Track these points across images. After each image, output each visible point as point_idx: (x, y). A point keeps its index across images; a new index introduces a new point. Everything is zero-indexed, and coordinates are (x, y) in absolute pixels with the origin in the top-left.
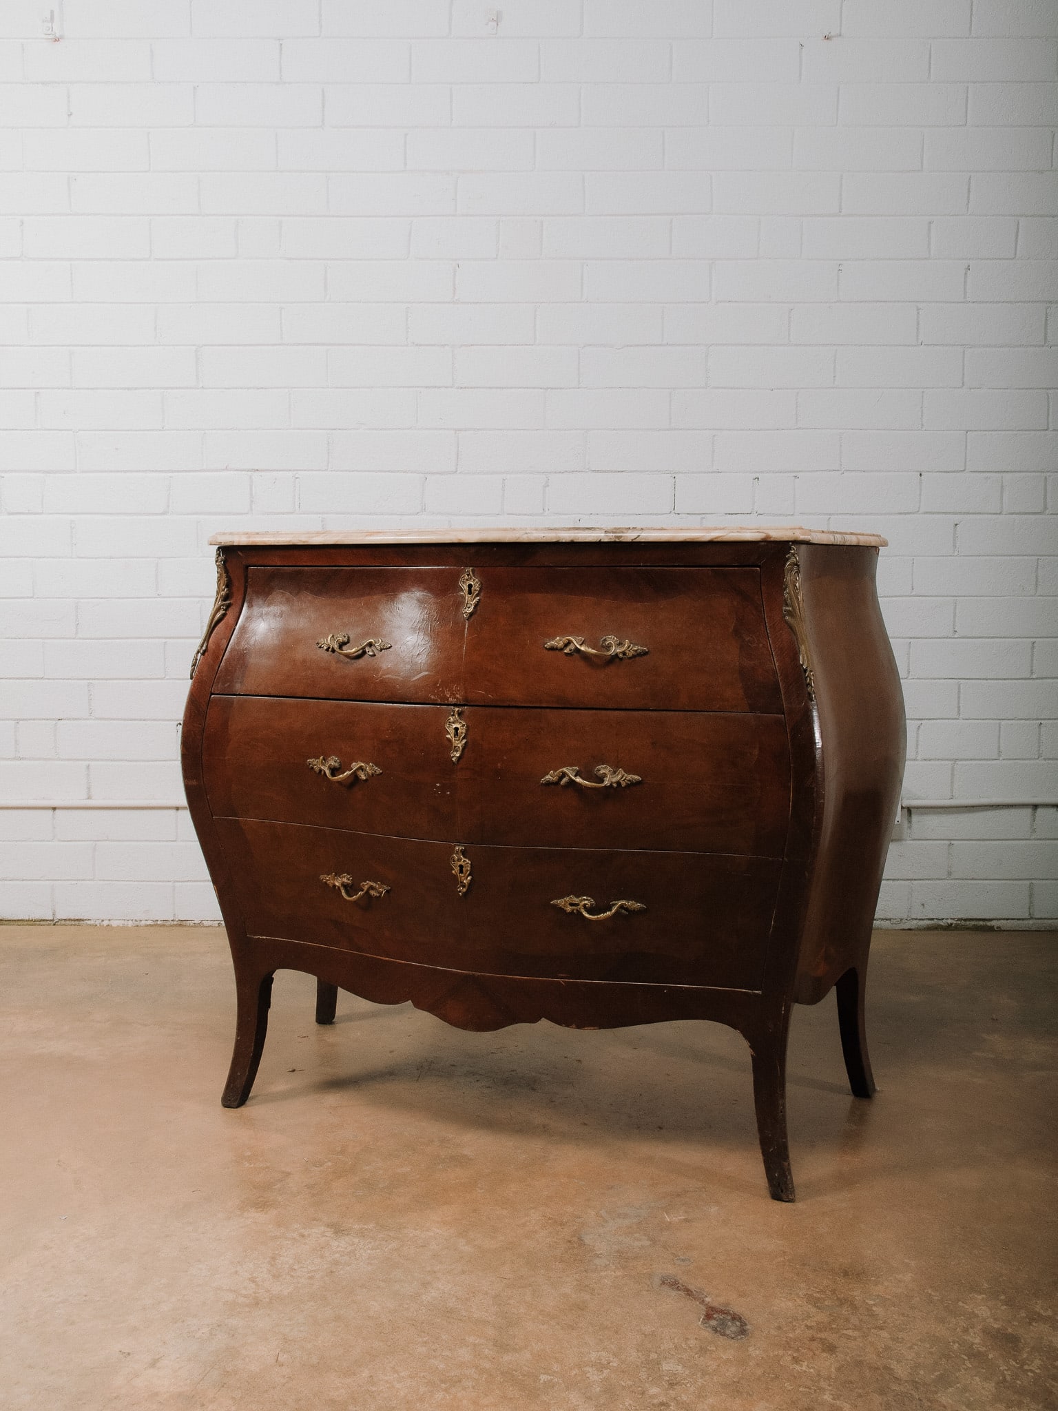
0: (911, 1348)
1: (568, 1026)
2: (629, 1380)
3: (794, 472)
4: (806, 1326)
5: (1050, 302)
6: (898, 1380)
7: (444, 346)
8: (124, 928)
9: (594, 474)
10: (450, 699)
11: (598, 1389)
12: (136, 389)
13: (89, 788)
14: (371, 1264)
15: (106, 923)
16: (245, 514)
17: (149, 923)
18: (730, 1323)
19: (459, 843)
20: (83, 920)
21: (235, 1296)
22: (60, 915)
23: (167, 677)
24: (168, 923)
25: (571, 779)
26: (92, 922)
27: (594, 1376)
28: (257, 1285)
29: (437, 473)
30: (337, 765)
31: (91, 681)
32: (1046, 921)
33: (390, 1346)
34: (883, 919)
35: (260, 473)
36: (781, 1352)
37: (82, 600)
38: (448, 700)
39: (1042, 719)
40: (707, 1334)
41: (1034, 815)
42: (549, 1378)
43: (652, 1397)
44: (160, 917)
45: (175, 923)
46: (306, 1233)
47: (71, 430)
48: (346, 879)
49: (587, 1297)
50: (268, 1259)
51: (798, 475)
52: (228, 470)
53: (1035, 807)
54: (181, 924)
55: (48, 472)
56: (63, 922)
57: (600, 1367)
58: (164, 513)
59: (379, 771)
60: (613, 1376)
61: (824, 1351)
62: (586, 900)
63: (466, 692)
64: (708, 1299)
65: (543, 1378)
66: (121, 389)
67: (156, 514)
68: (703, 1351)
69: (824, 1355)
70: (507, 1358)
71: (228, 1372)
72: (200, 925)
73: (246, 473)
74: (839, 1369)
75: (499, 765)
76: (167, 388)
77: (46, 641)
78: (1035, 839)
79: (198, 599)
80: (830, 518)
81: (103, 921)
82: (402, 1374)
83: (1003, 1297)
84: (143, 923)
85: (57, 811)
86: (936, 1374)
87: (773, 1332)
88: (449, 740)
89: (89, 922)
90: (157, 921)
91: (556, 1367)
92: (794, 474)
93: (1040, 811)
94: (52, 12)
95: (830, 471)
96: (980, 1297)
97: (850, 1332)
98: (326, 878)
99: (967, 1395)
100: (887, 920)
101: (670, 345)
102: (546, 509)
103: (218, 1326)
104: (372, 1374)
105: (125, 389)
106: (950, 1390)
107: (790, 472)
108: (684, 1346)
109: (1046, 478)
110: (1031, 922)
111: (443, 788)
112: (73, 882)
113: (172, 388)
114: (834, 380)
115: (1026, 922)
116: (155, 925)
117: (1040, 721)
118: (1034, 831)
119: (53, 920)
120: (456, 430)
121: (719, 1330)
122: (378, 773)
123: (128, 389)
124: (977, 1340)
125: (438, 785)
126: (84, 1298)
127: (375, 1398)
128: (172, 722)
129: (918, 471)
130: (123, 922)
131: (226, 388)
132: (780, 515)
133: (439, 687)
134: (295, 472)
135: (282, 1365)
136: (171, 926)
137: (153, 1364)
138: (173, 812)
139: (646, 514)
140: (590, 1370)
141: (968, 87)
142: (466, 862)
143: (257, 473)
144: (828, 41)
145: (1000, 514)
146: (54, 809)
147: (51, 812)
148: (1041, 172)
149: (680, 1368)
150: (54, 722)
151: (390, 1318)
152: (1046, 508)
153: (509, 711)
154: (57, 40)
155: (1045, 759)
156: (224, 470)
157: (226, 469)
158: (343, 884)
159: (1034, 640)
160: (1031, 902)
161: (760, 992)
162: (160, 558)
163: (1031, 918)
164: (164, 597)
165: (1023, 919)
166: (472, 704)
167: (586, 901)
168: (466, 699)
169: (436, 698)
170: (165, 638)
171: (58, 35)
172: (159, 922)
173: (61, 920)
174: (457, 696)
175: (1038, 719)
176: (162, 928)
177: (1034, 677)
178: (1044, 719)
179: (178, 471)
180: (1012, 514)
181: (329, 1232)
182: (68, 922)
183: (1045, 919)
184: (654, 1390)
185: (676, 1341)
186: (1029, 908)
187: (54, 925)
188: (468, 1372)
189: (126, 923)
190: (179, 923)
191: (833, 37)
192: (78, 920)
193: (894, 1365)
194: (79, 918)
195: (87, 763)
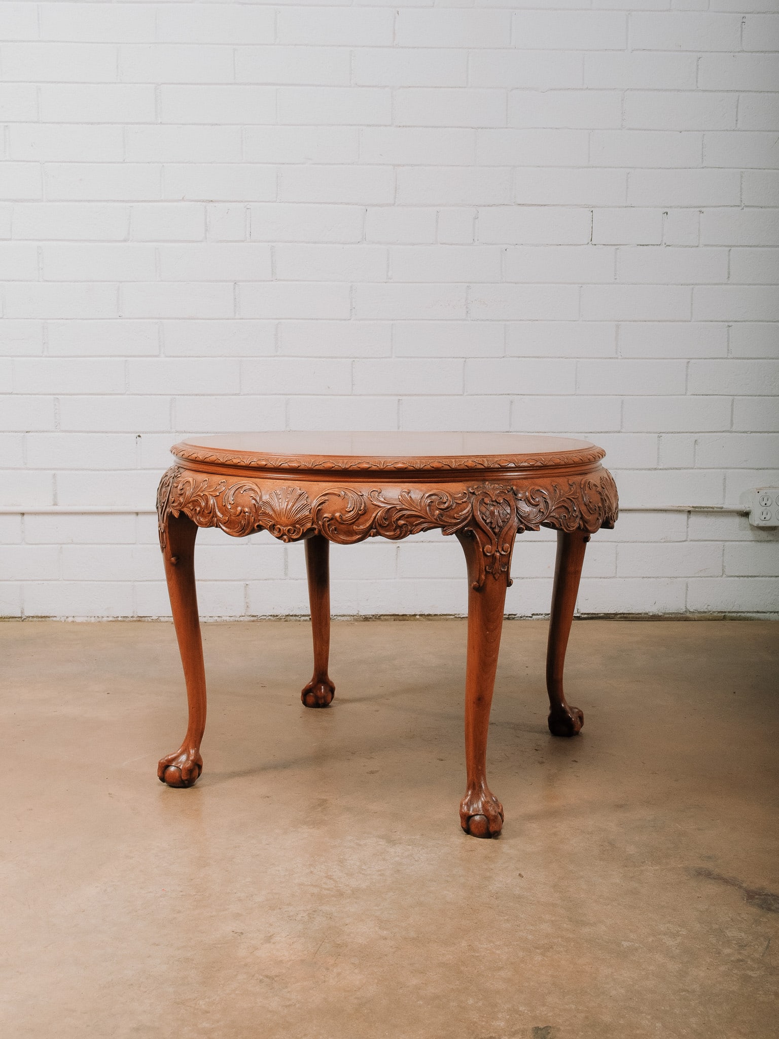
2: (703, 944)
3: (699, 207)
7: (385, 87)
8: (88, 624)
9: (519, 207)
11: (677, 951)
12: (99, 123)
13: (55, 495)
14: (432, 864)
15: (70, 619)
16: (200, 241)
17: (111, 619)
18: (772, 902)
20: (49, 617)
21: (319, 890)
22: (28, 613)
23: (127, 393)
24: (128, 619)
26: (58, 619)
27: (669, 942)
28: (334, 881)
29: (376, 205)
31: (57, 396)
33: (476, 923)
34: (771, 612)
35: (214, 204)
37: (48, 321)
40: (755, 910)
42: (630, 944)
43: (729, 955)
44: (121, 614)
45: (135, 619)
46: (362, 843)
47: (38, 162)
49: (637, 885)
50: (336, 862)
51: (703, 209)
52: (185, 201)
54: (140, 619)
55: (15, 201)
56: (30, 619)
57: (674, 936)
58: (125, 241)
60: (686, 941)
64: (744, 885)
65: (625, 944)
67: (116, 241)
68: (757, 922)
70: (585, 930)
71: (339, 944)
72: (157, 621)
73: (201, 203)
76: (128, 123)
77: (14, 358)
79: (156, 321)
80: (730, 250)
81: (67, 617)
82: (498, 943)
84: (105, 619)
85: (25, 517)
89: (54, 619)
90: (118, 617)
91: (633, 936)
92: (699, 209)
95: (731, 206)
100: (775, 612)
101: (589, 89)
102: (476, 239)
103: (314, 911)
104: (470, 944)
107: (696, 207)
108: (739, 919)
112: (39, 582)
113: (132, 124)
114: (736, 124)
116: (116, 620)
119: (21, 617)
121: (765, 907)
126: (181, 893)
127: (481, 961)
128: (133, 435)
130: (86, 618)
131: (183, 124)
132: (686, 246)
134: (246, 204)
135: (386, 939)
136: (131, 621)
137: (269, 939)
138: (133, 517)
139: (566, 245)
140: (664, 937)
143: (211, 204)
146: (23, 514)
147: (19, 517)
149: (743, 934)
150: (23, 434)
151: (467, 903)
156: (180, 200)
157: (183, 200)
162: (121, 282)
164: (125, 319)
170: (126, 356)
172: (119, 619)
173: (29, 617)
176: (123, 623)
179: (138, 201)
181: (383, 842)
182: (35, 619)
184: (727, 951)
185: (730, 915)
187: (23, 621)
188: (555, 941)
189: (89, 619)
190: (138, 619)
192: (44, 617)
194: (46, 615)
195: (53, 472)
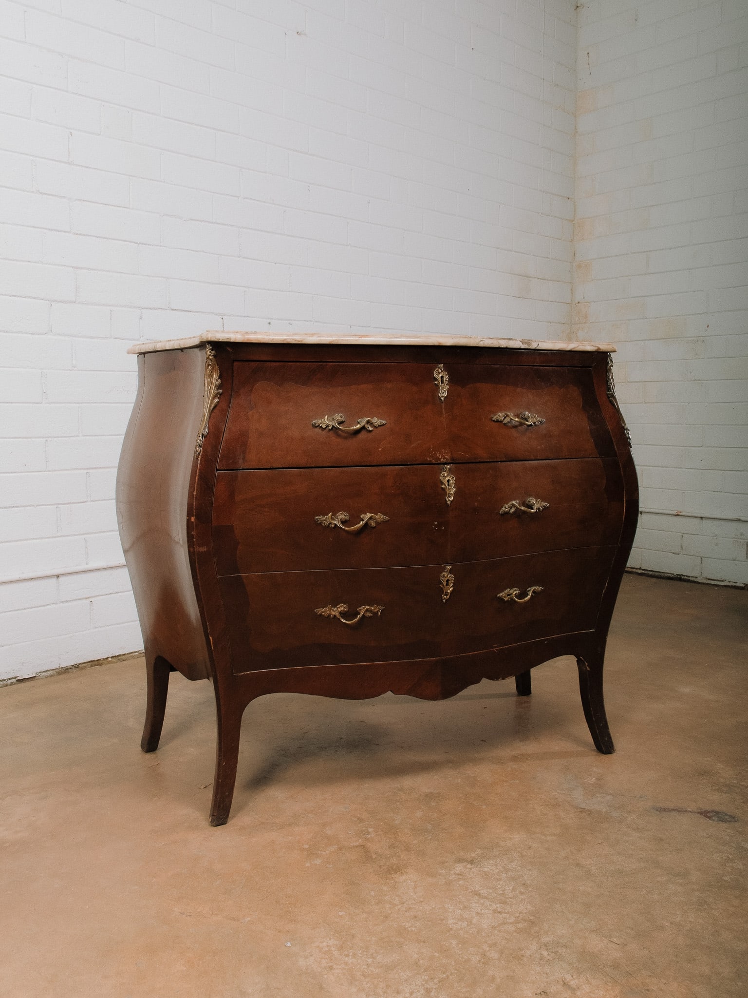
1: (497, 680)
10: (442, 460)
19: (447, 564)
25: (517, 508)
29: (61, 302)
30: (347, 518)
38: (440, 460)
48: (342, 608)
59: (387, 518)
62: (517, 590)
63: (452, 454)
75: (476, 504)
88: (443, 489)
98: (324, 611)
111: (439, 525)
120: (76, 268)
122: (387, 519)
125: (436, 523)
133: (432, 452)
142: (451, 577)
153: (478, 465)
158: (340, 613)
161: (594, 630)
166: (457, 462)
167: (515, 591)
168: (452, 459)
169: (431, 459)
174: (447, 457)
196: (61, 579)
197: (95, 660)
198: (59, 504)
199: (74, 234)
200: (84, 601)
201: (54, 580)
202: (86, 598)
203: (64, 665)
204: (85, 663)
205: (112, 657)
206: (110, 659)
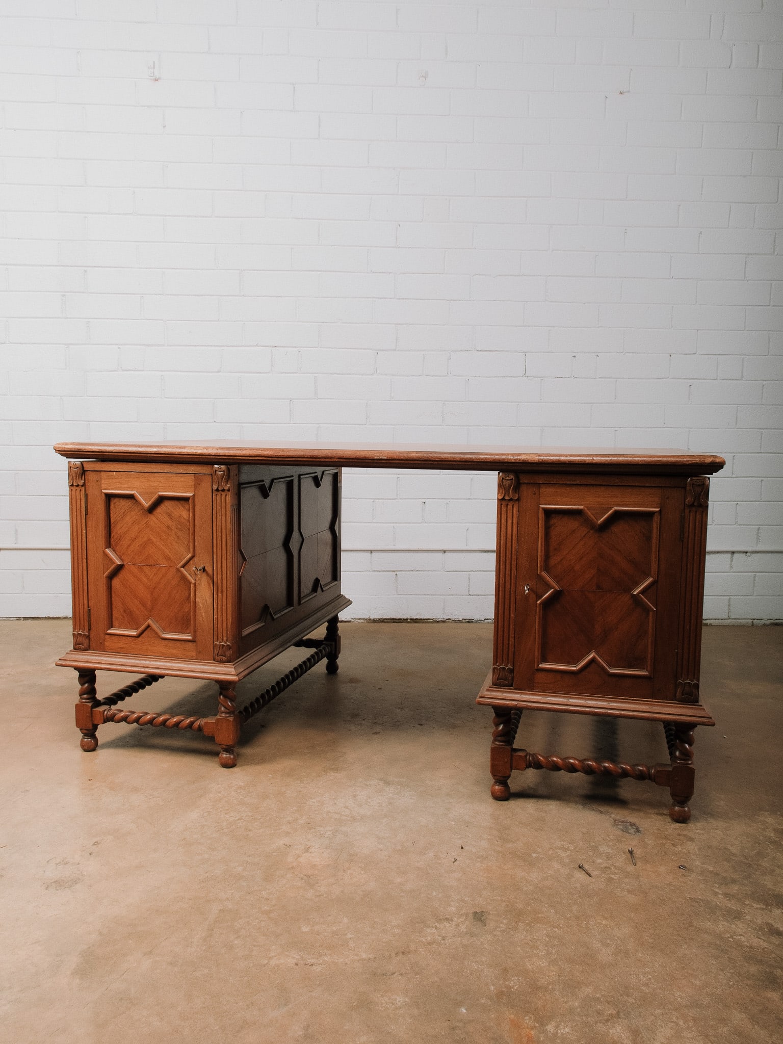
0: (736, 839)
3: (596, 353)
4: (674, 829)
5: (748, 254)
6: (734, 855)
7: (390, 273)
9: (477, 352)
11: (567, 861)
12: (202, 295)
14: (413, 799)
16: (268, 373)
18: (630, 827)
21: (340, 816)
27: (563, 854)
28: (350, 810)
29: (384, 350)
32: (738, 620)
35: (277, 349)
36: (664, 841)
37: (168, 424)
39: (738, 501)
40: (619, 833)
41: (732, 558)
42: (538, 855)
43: (600, 864)
46: (368, 783)
47: (162, 320)
49: (544, 815)
50: (351, 797)
51: (599, 354)
53: (733, 553)
55: (148, 345)
57: (566, 850)
58: (218, 372)
60: (573, 854)
61: (688, 841)
65: (534, 855)
66: (194, 295)
67: (214, 372)
68: (619, 841)
69: (689, 842)
70: (509, 845)
71: (352, 854)
73: (269, 348)
74: (700, 849)
76: (221, 296)
78: (732, 572)
79: (238, 424)
80: (616, 381)
83: (779, 813)
86: (755, 851)
87: (656, 831)
91: (539, 850)
92: (597, 354)
93: (735, 555)
94: (154, 63)
95: (617, 352)
96: (767, 813)
97: (699, 831)
99: (776, 862)
101: (524, 275)
102: (449, 373)
103: (336, 831)
105: (195, 295)
106: (766, 859)
107: (594, 353)
108: (607, 838)
109: (743, 359)
110: (729, 621)
113: (224, 296)
114: (621, 299)
115: (726, 621)
117: (736, 503)
118: (732, 567)
120: (396, 324)
121: (625, 830)
123: (198, 295)
124: (772, 835)
126: (251, 818)
127: (441, 866)
129: (668, 353)
131: (257, 296)
132: (588, 378)
134: (298, 348)
135: (382, 850)
137: (307, 850)
140: (559, 851)
141: (703, 125)
143: (275, 348)
144: (622, 95)
145: (716, 379)
148: (745, 176)
149: (610, 849)
151: (434, 826)
152: (743, 376)
154: (156, 80)
155: (739, 525)
156: (255, 346)
157: (257, 345)
159: (734, 454)
160: (729, 609)
162: (216, 399)
163: (730, 619)
164: (218, 423)
165: (725, 619)
171: (157, 77)
175: (736, 501)
177: (734, 476)
178: (739, 501)
179: (227, 346)
180: (723, 379)
181: (381, 783)
183: (738, 619)
184: (599, 861)
185: (603, 836)
186: (728, 613)
188: (490, 853)
191: (625, 92)
193: (729, 847)
196: (373, 554)
197: (397, 618)
198: (375, 499)
199: (397, 299)
200: (391, 573)
201: (368, 554)
202: (393, 571)
203: (372, 618)
204: (388, 619)
205: (410, 619)
206: (409, 620)
